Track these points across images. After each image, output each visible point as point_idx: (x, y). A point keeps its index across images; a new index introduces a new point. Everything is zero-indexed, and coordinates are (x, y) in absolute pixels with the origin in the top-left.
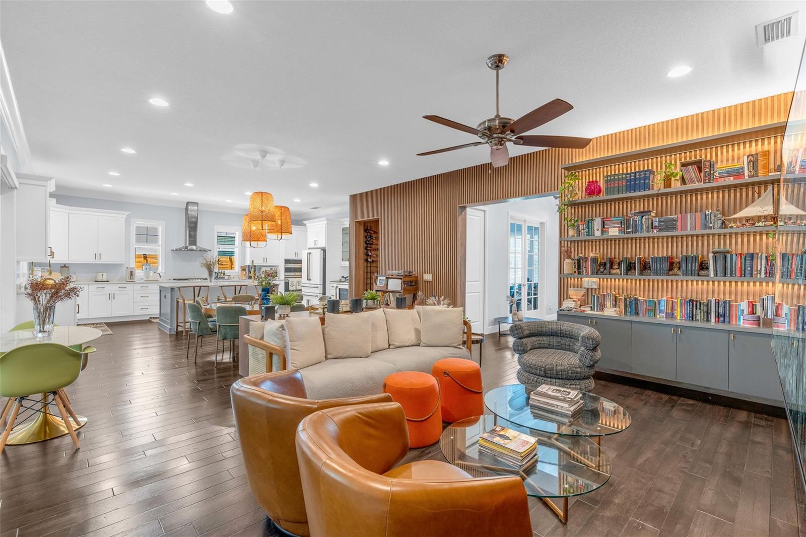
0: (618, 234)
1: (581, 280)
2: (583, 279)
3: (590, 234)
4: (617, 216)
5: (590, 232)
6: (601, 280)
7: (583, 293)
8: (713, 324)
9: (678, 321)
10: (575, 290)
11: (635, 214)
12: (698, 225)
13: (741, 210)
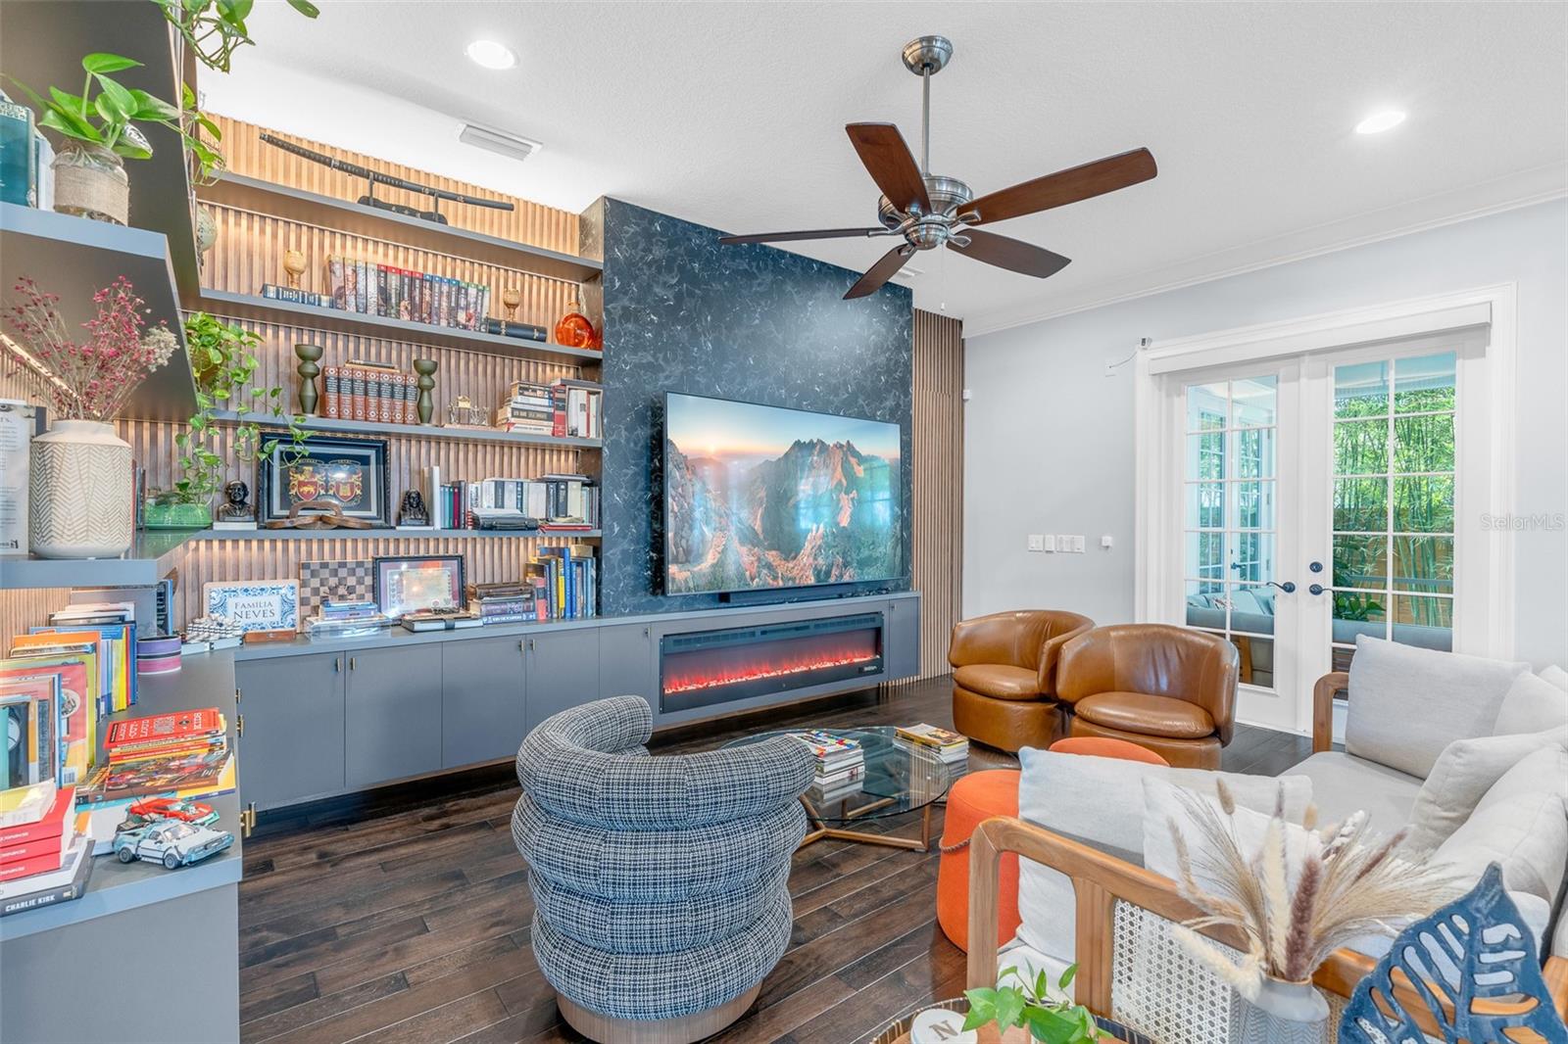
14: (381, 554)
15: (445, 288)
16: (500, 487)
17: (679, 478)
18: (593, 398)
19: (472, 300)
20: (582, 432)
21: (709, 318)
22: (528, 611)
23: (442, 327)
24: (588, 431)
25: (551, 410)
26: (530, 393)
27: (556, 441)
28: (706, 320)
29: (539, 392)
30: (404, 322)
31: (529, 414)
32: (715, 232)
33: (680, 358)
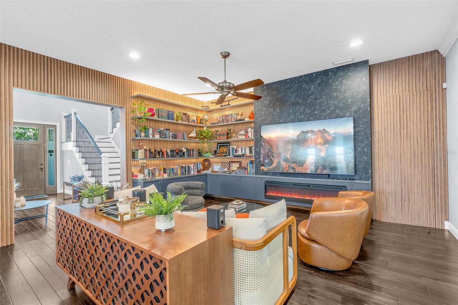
0: (159, 138)
1: (138, 162)
2: (139, 161)
3: (148, 136)
4: (158, 129)
5: (148, 135)
6: (148, 161)
7: (139, 169)
8: (187, 175)
9: (179, 176)
10: (135, 168)
11: (165, 129)
12: (182, 138)
13: (189, 135)
14: (231, 161)
15: (230, 116)
16: (242, 148)
17: (264, 145)
18: (252, 129)
19: (234, 116)
20: (250, 137)
21: (278, 104)
22: (244, 172)
23: (230, 123)
24: (252, 136)
25: (245, 133)
26: (242, 131)
27: (246, 139)
28: (278, 105)
29: (243, 131)
30: (225, 123)
31: (241, 135)
32: (279, 81)
33: (271, 116)
